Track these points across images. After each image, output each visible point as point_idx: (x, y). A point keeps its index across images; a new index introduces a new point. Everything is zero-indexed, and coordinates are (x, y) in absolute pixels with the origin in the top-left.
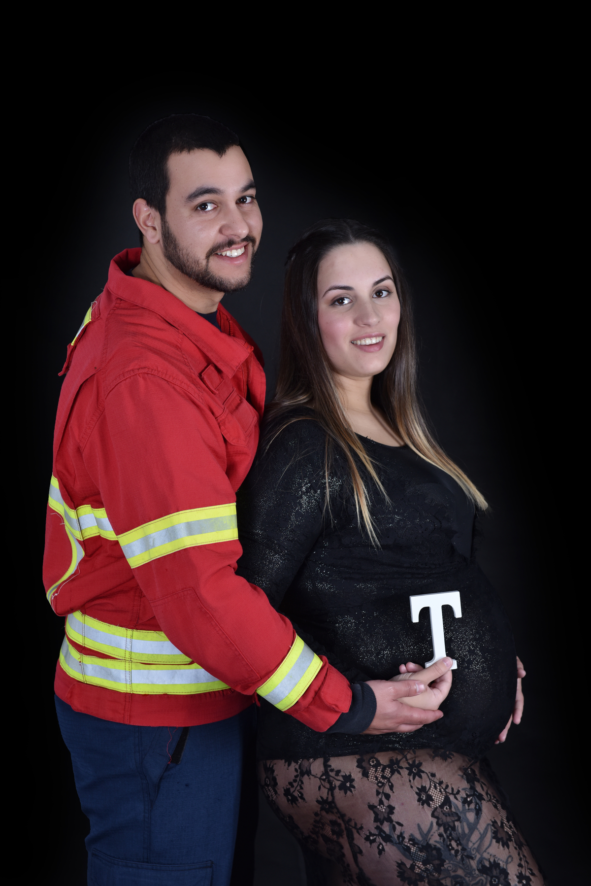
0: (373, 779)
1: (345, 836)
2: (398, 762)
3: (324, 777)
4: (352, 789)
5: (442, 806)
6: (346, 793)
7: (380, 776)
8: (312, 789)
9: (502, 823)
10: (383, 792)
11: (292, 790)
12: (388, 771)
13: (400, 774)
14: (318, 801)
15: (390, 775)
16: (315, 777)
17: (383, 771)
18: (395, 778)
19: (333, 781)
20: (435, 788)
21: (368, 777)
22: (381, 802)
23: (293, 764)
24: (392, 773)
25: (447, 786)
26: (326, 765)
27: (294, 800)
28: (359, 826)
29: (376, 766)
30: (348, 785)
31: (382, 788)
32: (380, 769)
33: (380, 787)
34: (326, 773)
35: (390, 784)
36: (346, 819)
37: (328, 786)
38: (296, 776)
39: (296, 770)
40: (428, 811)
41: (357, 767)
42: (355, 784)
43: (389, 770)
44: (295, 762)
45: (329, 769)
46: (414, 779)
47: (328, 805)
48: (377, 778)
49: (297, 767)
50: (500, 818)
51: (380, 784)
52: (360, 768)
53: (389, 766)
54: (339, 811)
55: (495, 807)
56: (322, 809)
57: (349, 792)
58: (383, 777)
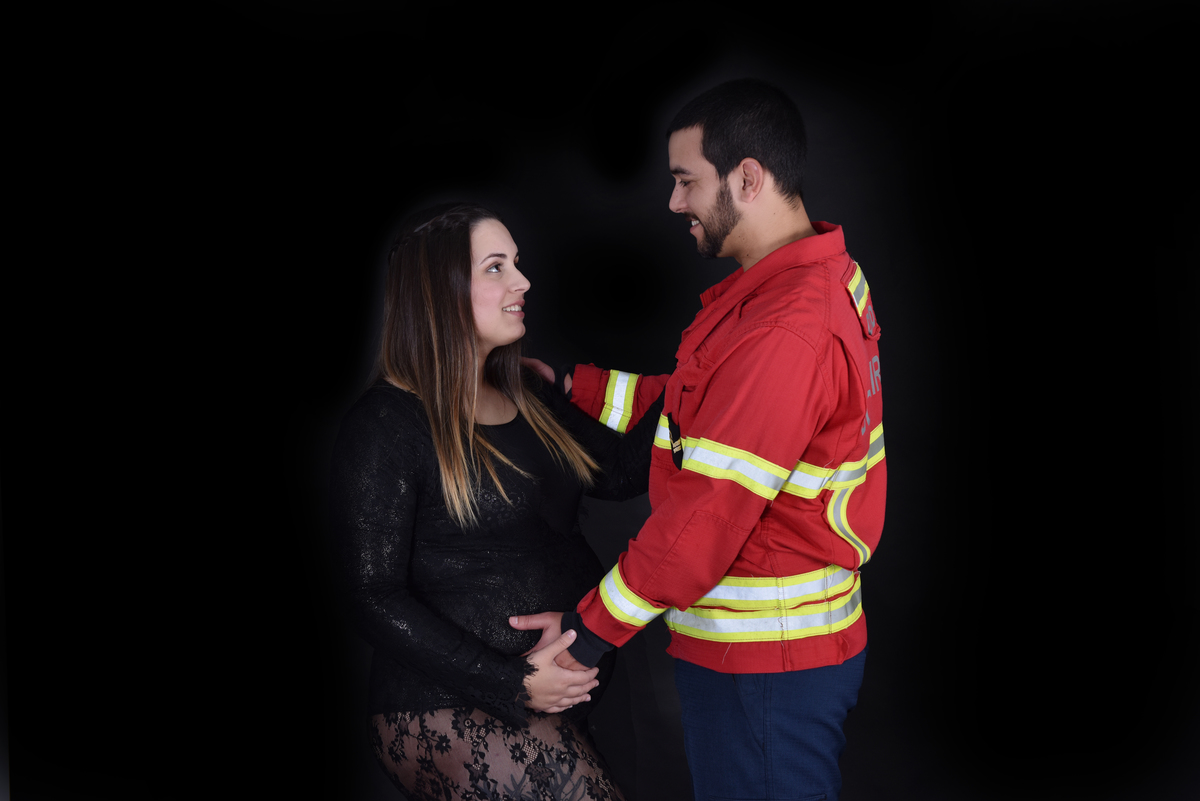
0: (469, 740)
1: (443, 795)
2: (492, 722)
3: (422, 738)
4: (449, 750)
5: (535, 763)
6: (442, 753)
7: (475, 737)
8: (411, 748)
9: (597, 780)
10: (478, 752)
11: (395, 748)
13: (495, 734)
14: (418, 760)
15: (485, 735)
16: (414, 737)
17: (478, 731)
18: (491, 738)
19: (430, 742)
20: (529, 744)
21: (463, 737)
22: (476, 761)
24: (487, 732)
25: (541, 743)
26: (422, 726)
27: (397, 759)
28: (455, 785)
29: (471, 727)
30: (444, 745)
31: (477, 748)
32: (475, 729)
34: (423, 734)
35: (485, 744)
36: (444, 778)
37: (425, 746)
38: (397, 736)
39: (396, 730)
40: (522, 768)
41: (453, 728)
42: (451, 744)
43: (485, 730)
44: (394, 722)
45: (426, 730)
46: (508, 737)
47: (426, 764)
48: (472, 739)
49: (397, 727)
50: (595, 776)
51: (475, 745)
52: (456, 730)
53: (483, 726)
54: (437, 771)
55: (591, 765)
56: (422, 768)
57: (445, 753)
58: (479, 737)
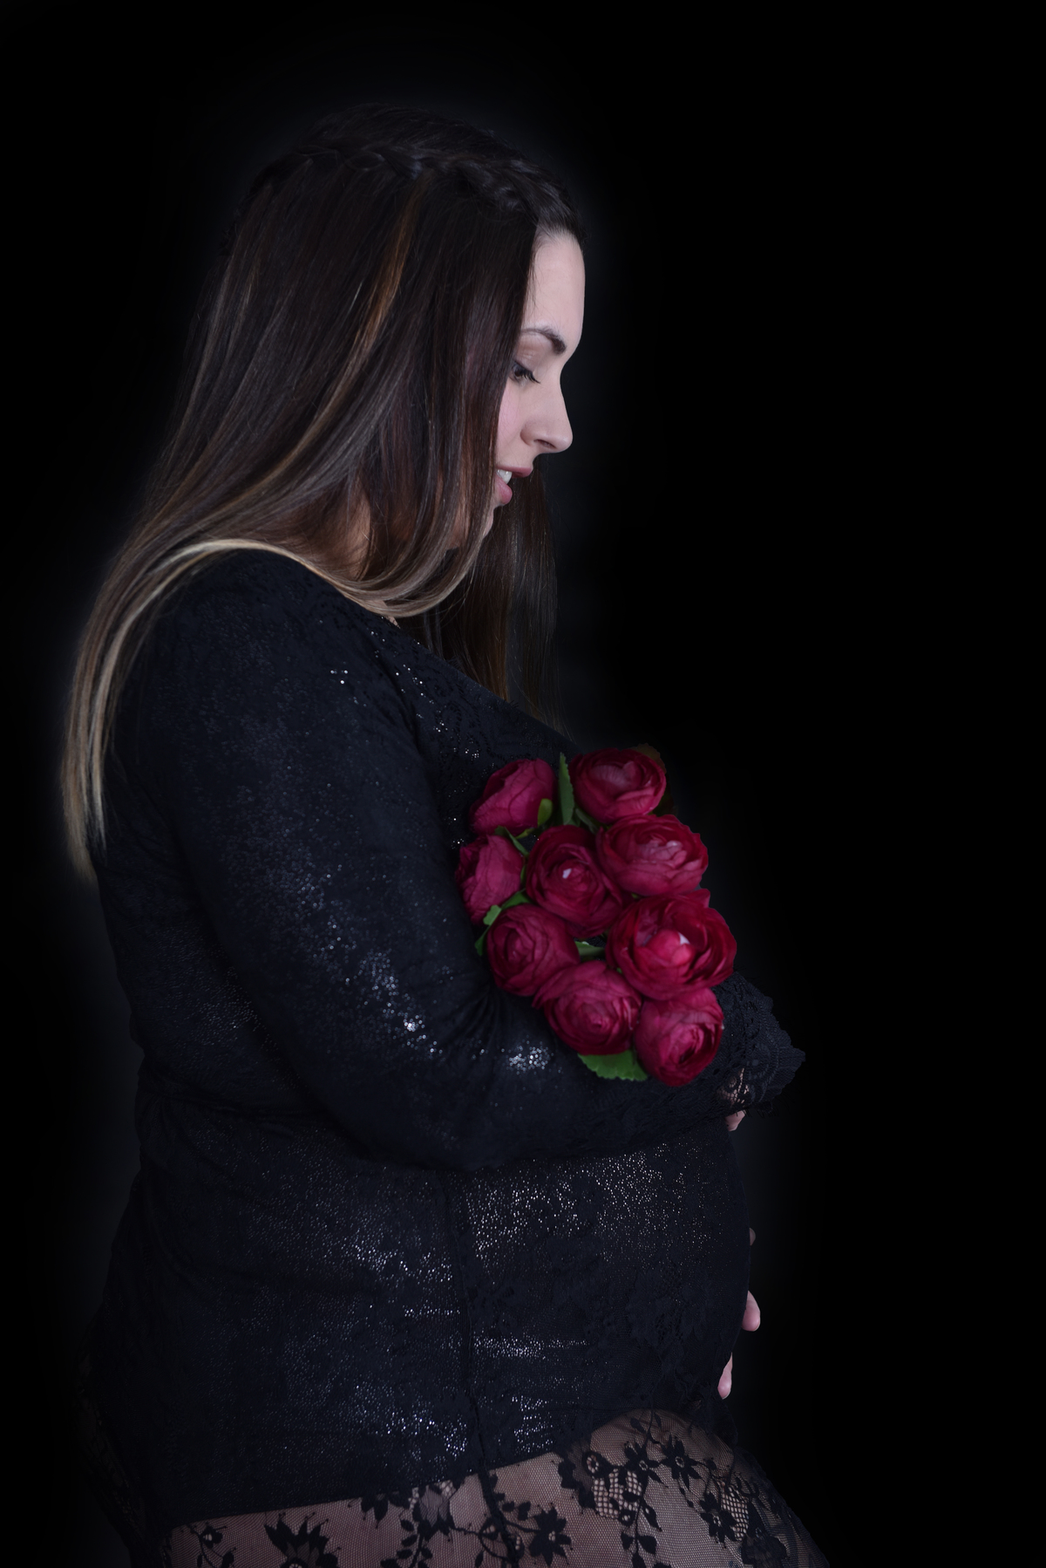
0: (608, 1508)
2: (642, 1453)
3: (492, 1529)
4: (565, 1547)
6: (549, 1562)
7: (621, 1497)
10: (637, 1536)
12: (632, 1478)
13: (659, 1480)
15: (640, 1489)
16: (466, 1532)
17: (623, 1481)
18: (654, 1492)
19: (516, 1534)
20: (726, 1490)
21: (593, 1506)
22: (638, 1563)
23: (393, 1511)
25: (738, 1481)
26: (491, 1494)
29: (602, 1474)
30: (552, 1537)
31: (633, 1527)
32: (614, 1478)
33: (628, 1524)
34: (494, 1518)
35: (647, 1511)
37: (501, 1549)
38: (409, 1542)
39: (406, 1525)
41: (564, 1485)
42: (568, 1532)
43: (634, 1476)
44: (398, 1505)
45: (500, 1504)
48: (613, 1501)
49: (408, 1515)
51: (626, 1518)
52: (571, 1487)
53: (629, 1467)
57: (556, 1559)
58: (629, 1497)
